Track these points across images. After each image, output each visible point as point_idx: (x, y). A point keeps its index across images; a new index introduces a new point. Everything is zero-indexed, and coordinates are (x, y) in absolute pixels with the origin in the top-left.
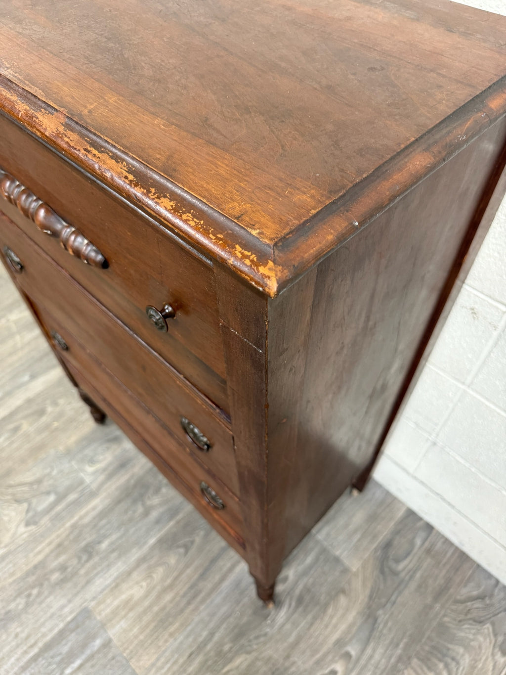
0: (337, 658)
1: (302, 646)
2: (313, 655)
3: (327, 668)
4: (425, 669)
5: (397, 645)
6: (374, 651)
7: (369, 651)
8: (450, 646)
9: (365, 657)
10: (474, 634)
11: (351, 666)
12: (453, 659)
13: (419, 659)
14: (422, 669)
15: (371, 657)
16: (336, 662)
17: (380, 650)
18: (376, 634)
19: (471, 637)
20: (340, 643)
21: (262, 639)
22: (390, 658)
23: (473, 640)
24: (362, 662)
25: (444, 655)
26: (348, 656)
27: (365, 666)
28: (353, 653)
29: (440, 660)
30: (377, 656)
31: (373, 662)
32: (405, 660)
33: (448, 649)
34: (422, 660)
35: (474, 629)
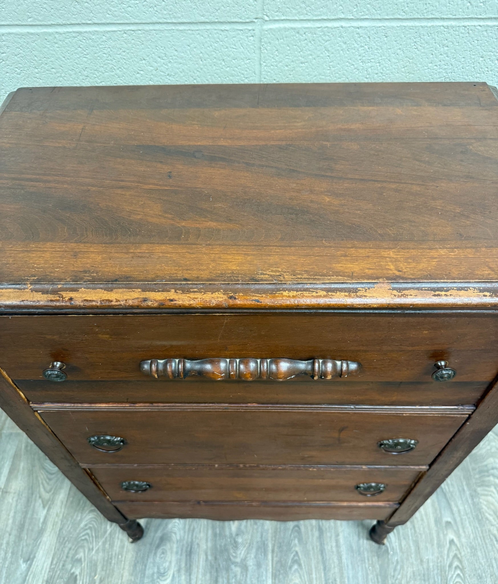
0: (445, 532)
1: (422, 545)
2: (433, 545)
3: (446, 544)
4: (487, 488)
5: (464, 490)
6: (457, 506)
7: (455, 509)
8: (485, 463)
9: (456, 515)
10: (489, 444)
11: (455, 528)
12: (493, 469)
13: (479, 486)
14: (486, 490)
15: (459, 511)
16: (447, 534)
17: (459, 502)
18: (448, 495)
19: (489, 447)
20: (438, 521)
21: (399, 567)
22: (467, 501)
23: (491, 449)
24: (458, 519)
25: (487, 471)
26: (448, 523)
27: (461, 519)
28: (449, 520)
29: (489, 476)
30: (461, 508)
31: (462, 513)
32: (474, 495)
33: (486, 466)
34: (482, 485)
35: (485, 442)
